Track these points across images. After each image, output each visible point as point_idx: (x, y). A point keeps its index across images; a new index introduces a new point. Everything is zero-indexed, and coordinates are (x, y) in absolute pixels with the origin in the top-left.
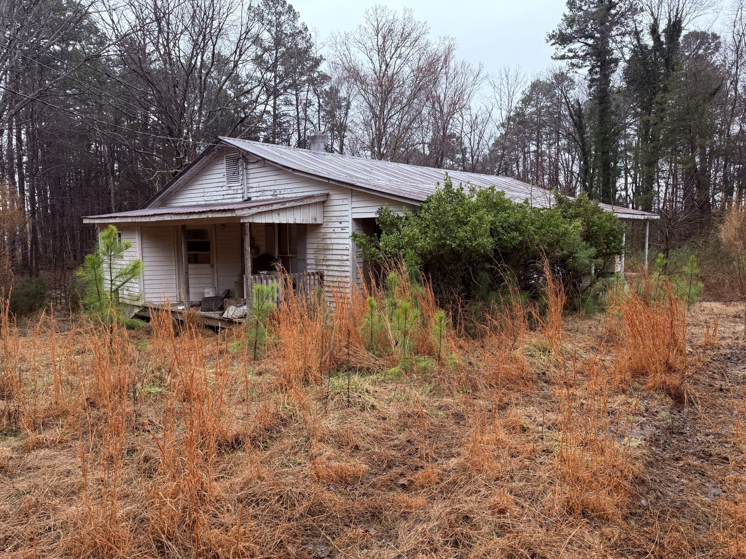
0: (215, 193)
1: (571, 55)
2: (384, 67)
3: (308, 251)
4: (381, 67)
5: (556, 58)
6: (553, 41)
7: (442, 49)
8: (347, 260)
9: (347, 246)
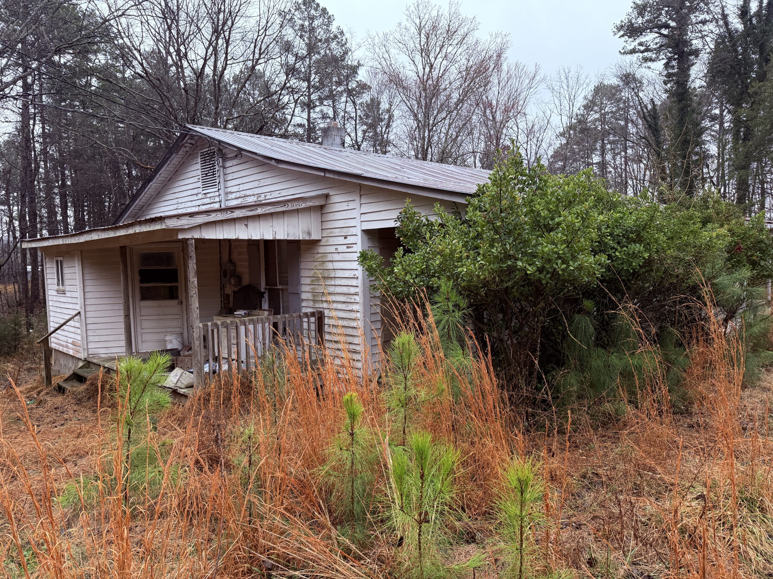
0: (190, 204)
1: (642, 48)
2: (427, 69)
3: (304, 281)
4: (424, 69)
5: (625, 53)
6: (622, 33)
7: (493, 47)
8: (356, 294)
9: (356, 272)
